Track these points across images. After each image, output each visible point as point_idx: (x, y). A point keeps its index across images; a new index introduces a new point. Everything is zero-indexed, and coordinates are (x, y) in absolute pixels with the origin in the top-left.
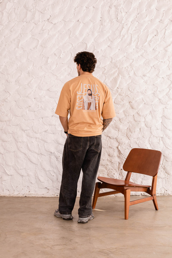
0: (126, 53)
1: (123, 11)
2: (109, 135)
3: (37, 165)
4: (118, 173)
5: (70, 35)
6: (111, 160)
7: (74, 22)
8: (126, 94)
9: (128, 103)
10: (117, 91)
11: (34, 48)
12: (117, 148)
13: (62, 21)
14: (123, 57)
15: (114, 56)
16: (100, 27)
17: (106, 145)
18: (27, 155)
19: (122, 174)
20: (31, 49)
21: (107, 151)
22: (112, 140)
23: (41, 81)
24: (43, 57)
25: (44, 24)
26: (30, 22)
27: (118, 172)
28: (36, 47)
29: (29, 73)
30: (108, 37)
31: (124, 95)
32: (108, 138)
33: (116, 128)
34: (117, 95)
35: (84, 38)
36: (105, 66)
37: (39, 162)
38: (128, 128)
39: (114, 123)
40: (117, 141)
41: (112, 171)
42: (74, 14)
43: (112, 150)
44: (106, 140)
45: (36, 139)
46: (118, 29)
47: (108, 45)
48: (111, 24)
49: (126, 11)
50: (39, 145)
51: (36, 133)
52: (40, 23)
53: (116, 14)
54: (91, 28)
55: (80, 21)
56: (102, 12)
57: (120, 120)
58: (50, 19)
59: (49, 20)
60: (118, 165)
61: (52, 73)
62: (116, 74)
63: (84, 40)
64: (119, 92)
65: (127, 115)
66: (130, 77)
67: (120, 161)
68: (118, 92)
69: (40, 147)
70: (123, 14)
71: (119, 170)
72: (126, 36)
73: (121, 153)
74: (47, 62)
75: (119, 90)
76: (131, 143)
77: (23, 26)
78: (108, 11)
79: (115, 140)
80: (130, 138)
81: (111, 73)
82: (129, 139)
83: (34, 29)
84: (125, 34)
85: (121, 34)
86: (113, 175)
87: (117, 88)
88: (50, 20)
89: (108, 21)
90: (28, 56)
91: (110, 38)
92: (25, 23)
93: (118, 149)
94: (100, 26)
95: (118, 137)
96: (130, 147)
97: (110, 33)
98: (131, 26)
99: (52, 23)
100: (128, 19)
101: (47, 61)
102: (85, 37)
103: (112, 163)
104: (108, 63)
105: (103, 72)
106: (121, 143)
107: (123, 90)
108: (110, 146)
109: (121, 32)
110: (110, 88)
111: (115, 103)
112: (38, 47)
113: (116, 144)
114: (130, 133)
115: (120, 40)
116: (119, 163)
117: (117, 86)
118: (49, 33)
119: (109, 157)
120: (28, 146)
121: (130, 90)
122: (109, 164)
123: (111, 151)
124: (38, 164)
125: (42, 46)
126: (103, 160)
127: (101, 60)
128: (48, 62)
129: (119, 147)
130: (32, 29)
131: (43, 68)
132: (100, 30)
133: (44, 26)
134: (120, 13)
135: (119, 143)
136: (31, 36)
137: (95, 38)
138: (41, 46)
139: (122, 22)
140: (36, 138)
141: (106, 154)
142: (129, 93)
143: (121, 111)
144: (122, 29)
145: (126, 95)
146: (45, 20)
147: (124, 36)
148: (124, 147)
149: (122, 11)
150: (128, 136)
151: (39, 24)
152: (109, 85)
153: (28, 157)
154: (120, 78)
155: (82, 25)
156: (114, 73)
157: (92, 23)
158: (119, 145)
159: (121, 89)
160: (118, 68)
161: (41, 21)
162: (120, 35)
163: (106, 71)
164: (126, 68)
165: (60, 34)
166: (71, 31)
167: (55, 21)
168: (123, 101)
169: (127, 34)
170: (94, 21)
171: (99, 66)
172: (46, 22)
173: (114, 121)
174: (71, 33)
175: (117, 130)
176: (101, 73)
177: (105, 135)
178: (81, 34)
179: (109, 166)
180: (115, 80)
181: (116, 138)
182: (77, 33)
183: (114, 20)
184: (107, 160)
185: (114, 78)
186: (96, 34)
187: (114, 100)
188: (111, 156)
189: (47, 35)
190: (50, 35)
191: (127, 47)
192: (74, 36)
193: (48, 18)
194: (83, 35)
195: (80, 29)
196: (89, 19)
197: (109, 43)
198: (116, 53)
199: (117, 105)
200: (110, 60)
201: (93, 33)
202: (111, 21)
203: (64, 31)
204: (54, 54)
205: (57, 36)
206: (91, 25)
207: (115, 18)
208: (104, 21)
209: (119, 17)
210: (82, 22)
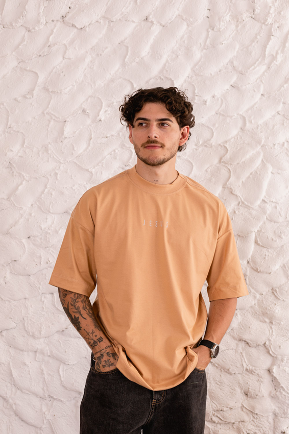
0: (284, 103)
2: (246, 337)
3: (40, 428)
5: (125, 57)
6: (253, 408)
7: (133, 22)
10: (263, 211)
11: (25, 97)
12: (269, 371)
13: (102, 21)
14: (274, 116)
15: (250, 112)
16: (208, 35)
17: (238, 365)
18: (11, 401)
20: (15, 99)
21: (241, 382)
22: (253, 351)
23: (46, 187)
24: (49, 121)
25: (52, 31)
26: (11, 25)
28: (31, 92)
29: (10, 165)
30: (231, 62)
31: (281, 220)
32: (242, 345)
33: (264, 314)
34: (261, 223)
35: (165, 65)
36: (226, 142)
37: (45, 422)
39: (259, 300)
40: (268, 352)
43: (254, 378)
44: (236, 351)
45: (36, 356)
46: (256, 38)
47: (232, 83)
48: (237, 26)
50: (45, 372)
51: (33, 336)
52: (42, 27)
54: (182, 37)
55: (151, 18)
57: (273, 291)
58: (70, 15)
59: (66, 19)
60: (271, 420)
61: (75, 163)
62: (258, 162)
63: (165, 72)
64: (268, 212)
67: (277, 409)
68: (265, 213)
69: (46, 376)
72: (280, 58)
73: (282, 385)
74: (63, 134)
75: (269, 208)
79: (262, 348)
81: (243, 160)
83: (25, 43)
84: (277, 53)
85: (267, 53)
87: (263, 200)
88: (68, 17)
89: (228, 18)
90: (8, 119)
91: (235, 63)
93: (272, 376)
94: (208, 32)
95: (270, 340)
97: (236, 50)
99: (73, 26)
100: (282, 13)
101: (62, 132)
102: (167, 61)
103: (256, 416)
104: (235, 132)
105: (221, 159)
106: (279, 357)
107: (278, 207)
108: (250, 367)
109: (265, 47)
110: (243, 203)
111: (259, 244)
112: (35, 93)
113: (264, 362)
115: (264, 68)
116: (275, 415)
117: (262, 197)
118: (65, 53)
119: (245, 397)
120: (11, 375)
122: (246, 418)
123: (252, 382)
124: (44, 426)
125: (48, 90)
126: (231, 409)
127: (214, 125)
128: (65, 133)
129: (275, 370)
130: (19, 45)
131: (49, 152)
132: (208, 43)
133: (51, 34)
135: (274, 358)
136: (15, 63)
137: (195, 65)
138: (45, 89)
139: (266, 20)
140: (36, 352)
141: (238, 390)
143: (276, 267)
144: (269, 39)
146: (54, 19)
147: (274, 58)
148: (287, 369)
151: (36, 28)
152: (239, 194)
153: (14, 406)
154: (270, 174)
155: (156, 30)
156: (252, 160)
157: (185, 23)
158: (273, 364)
159: (273, 205)
160: (262, 146)
161: (43, 20)
162: (265, 55)
163: (228, 156)
164: (283, 145)
165: (98, 55)
166: (127, 47)
167: (82, 21)
168: (280, 237)
169: (283, 52)
170: (191, 20)
171: (209, 140)
172: (59, 24)
173: (258, 296)
174: (127, 52)
175: (265, 322)
176: (216, 161)
177: (234, 338)
178: (155, 53)
179: (246, 424)
180: (256, 180)
181: (265, 343)
182: (145, 51)
183: (246, 16)
184: (240, 409)
185: (251, 174)
186: (198, 54)
187: (256, 237)
188: (251, 397)
189: (61, 58)
190: (69, 59)
191: (285, 86)
192: (137, 60)
193: (63, 12)
194: (161, 56)
195: (151, 41)
196: (177, 13)
197: (234, 79)
198: (255, 104)
199: (264, 250)
200: (240, 124)
201: (188, 52)
202: (236, 18)
203: (107, 48)
204: (80, 111)
205: (88, 59)
206: (183, 29)
207: (247, 11)
208: (219, 19)
209: (259, 8)
210: (158, 22)
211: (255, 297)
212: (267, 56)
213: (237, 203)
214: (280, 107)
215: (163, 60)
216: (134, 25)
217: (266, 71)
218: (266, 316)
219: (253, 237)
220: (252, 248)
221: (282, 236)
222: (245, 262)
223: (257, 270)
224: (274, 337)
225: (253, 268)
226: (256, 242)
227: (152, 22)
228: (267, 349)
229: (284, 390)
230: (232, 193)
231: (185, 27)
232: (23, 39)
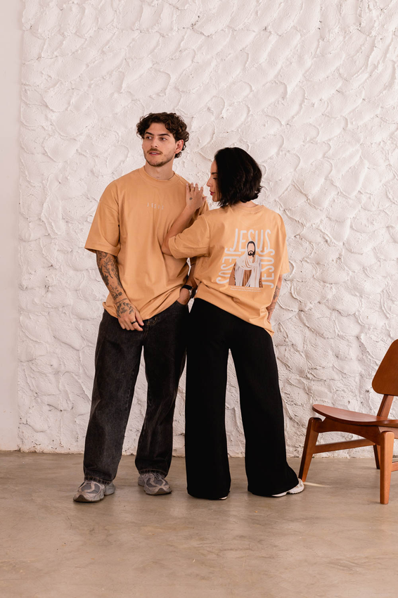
0: (382, 107)
1: (374, 7)
2: (339, 307)
4: (359, 399)
5: (246, 63)
6: (342, 368)
7: (254, 31)
8: (381, 208)
9: (384, 229)
10: (359, 200)
11: (158, 95)
12: (358, 338)
13: (226, 30)
14: (373, 118)
15: (352, 114)
16: (319, 45)
17: (331, 331)
19: (368, 402)
20: (150, 97)
21: (333, 345)
22: (345, 320)
25: (183, 37)
26: (148, 31)
27: (358, 397)
28: (164, 90)
30: (338, 69)
31: (374, 209)
32: (335, 314)
33: (355, 289)
34: (357, 210)
35: (280, 71)
36: (330, 140)
38: (383, 291)
39: (351, 277)
40: (358, 322)
41: (345, 395)
42: (257, 12)
43: (344, 343)
44: (330, 319)
46: (361, 48)
47: (337, 88)
48: (345, 37)
49: (382, 7)
52: (174, 34)
53: (358, 13)
54: (296, 47)
55: (269, 28)
56: (323, 8)
57: (364, 269)
58: (199, 23)
59: (195, 27)
60: (357, 379)
61: (200, 153)
62: (357, 159)
63: (279, 76)
64: (363, 202)
65: (383, 257)
66: (390, 165)
67: (363, 371)
68: (360, 203)
70: (375, 13)
71: (360, 392)
72: (380, 68)
73: (368, 350)
74: (190, 128)
75: (364, 198)
76: (390, 327)
77: (133, 40)
78: (337, 6)
79: (352, 318)
80: (388, 315)
81: (344, 156)
82: (387, 318)
83: (160, 47)
84: (379, 63)
85: (369, 63)
86: (346, 404)
87: (359, 191)
88: (197, 26)
89: (337, 30)
90: (143, 113)
91: (341, 71)
92: (137, 34)
93: (360, 342)
94: (319, 42)
95: (359, 311)
96: (389, 336)
97: (343, 59)
98: (393, 43)
99: (201, 33)
100: (385, 26)
101: (190, 126)
102: (282, 67)
103: (344, 376)
104: (338, 131)
105: (325, 154)
106: (367, 326)
107: (372, 198)
108: (341, 333)
109: (368, 57)
110: (341, 193)
111: (353, 229)
112: (167, 91)
113: (353, 330)
114: (390, 302)
115: (367, 75)
116: (361, 376)
117: (358, 189)
118: (194, 57)
119: (336, 359)
121: (390, 197)
122: (336, 377)
123: (342, 346)
125: (179, 90)
126: (323, 368)
127: (320, 125)
128: (192, 127)
129: (363, 337)
130: (155, 48)
132: (318, 52)
133: (182, 40)
134: (367, 10)
135: (362, 327)
136: (151, 65)
137: (306, 71)
138: (176, 89)
139: (371, 33)
141: (330, 352)
142: (388, 204)
143: (368, 249)
144: (372, 50)
145: (380, 210)
146: (184, 26)
147: (376, 67)
148: (373, 337)
149: (371, 7)
150: (383, 308)
151: (170, 35)
152: (338, 186)
154: (366, 169)
155: (273, 39)
156: (352, 156)
157: (299, 34)
158: (361, 332)
159: (368, 196)
160: (361, 144)
161: (175, 28)
162: (368, 64)
163: (331, 152)
164: (379, 144)
165: (222, 60)
166: (248, 54)
167: (210, 29)
168: (372, 223)
169: (383, 62)
170: (305, 31)
171: (315, 138)
172: (189, 32)
173: (351, 273)
174: (248, 58)
175: (356, 295)
176: (320, 156)
177: (328, 307)
178: (272, 61)
179: (336, 382)
180: (354, 173)
181: (355, 314)
182: (264, 57)
183: (353, 29)
184: (331, 369)
185: (350, 168)
186: (309, 62)
187: (351, 223)
188: (341, 359)
189: (191, 62)
190: (198, 63)
191: (384, 92)
192: (256, 66)
193: (193, 21)
194: (276, 63)
195: (269, 49)
196: (292, 24)
197: (339, 85)
198: (356, 108)
199: (358, 234)
200: (343, 124)
201: (301, 59)
202: (345, 30)
203: (230, 54)
204: (206, 109)
205: (213, 64)
206: (297, 39)
207: (354, 24)
208: (329, 31)
209: (365, 22)
210: (276, 32)
211: (348, 274)
212: (369, 65)
213: (337, 193)
214: (378, 111)
215: (279, 67)
216: (254, 34)
217: (368, 78)
218: (357, 290)
219: (348, 223)
220: (347, 233)
221: (374, 222)
222: (341, 244)
223: (350, 251)
224: (363, 309)
225: (347, 249)
226: (351, 227)
227: (270, 32)
228: (357, 318)
229: (369, 354)
230: (332, 184)
231: (298, 37)
232: (158, 44)
